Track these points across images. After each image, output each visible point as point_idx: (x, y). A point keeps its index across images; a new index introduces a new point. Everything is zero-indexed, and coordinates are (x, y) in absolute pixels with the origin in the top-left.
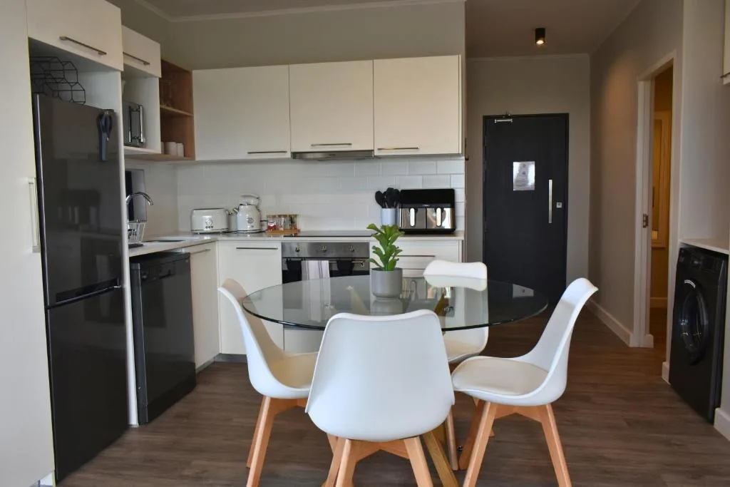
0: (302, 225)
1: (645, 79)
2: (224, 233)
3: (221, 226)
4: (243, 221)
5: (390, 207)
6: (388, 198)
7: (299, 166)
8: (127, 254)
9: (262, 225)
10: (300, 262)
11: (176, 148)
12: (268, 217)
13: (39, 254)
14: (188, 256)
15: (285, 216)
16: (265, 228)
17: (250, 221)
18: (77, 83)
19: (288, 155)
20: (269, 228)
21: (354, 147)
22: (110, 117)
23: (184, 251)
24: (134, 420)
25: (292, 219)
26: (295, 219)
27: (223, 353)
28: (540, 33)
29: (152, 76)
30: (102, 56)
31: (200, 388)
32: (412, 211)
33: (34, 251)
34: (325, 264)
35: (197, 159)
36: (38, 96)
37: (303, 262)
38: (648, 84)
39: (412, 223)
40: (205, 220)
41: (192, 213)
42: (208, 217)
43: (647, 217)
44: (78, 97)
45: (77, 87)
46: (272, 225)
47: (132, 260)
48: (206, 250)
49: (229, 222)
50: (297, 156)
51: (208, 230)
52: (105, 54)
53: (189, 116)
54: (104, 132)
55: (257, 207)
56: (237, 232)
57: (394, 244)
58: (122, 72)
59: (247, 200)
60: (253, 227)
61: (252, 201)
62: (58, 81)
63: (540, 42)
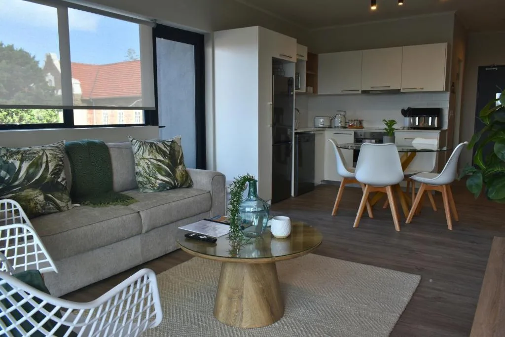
0: (365, 125)
2: (329, 127)
3: (327, 124)
4: (338, 122)
5: (408, 117)
7: (365, 97)
8: (294, 132)
9: (346, 125)
11: (311, 89)
12: (350, 120)
14: (314, 135)
15: (357, 120)
16: (347, 126)
17: (341, 122)
18: (283, 69)
19: (360, 92)
20: (349, 126)
21: (391, 88)
22: (292, 80)
23: (312, 133)
24: (293, 194)
25: (360, 122)
26: (362, 122)
27: (325, 179)
29: (304, 61)
32: (417, 118)
35: (319, 93)
36: (273, 76)
37: (363, 140)
39: (417, 124)
40: (321, 122)
41: (315, 118)
42: (322, 120)
44: (282, 73)
46: (351, 124)
47: (296, 133)
48: (321, 134)
49: (331, 123)
50: (364, 92)
51: (322, 126)
52: (292, 57)
53: (316, 75)
54: (290, 85)
55: (344, 116)
56: (335, 127)
57: (393, 127)
58: (296, 63)
59: (340, 112)
60: (342, 125)
61: (342, 113)
62: (277, 68)
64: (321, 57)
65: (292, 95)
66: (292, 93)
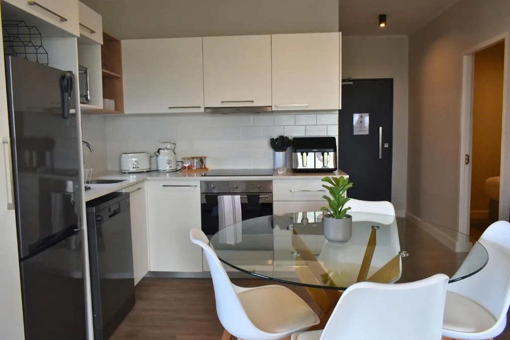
0: (210, 165)
1: (468, 54)
2: (147, 172)
3: (144, 166)
4: (164, 162)
6: (279, 144)
8: (84, 201)
9: (177, 166)
10: (216, 197)
11: (110, 104)
12: (183, 158)
13: (14, 211)
14: (127, 195)
15: (197, 158)
16: (180, 168)
17: (169, 162)
18: (41, 46)
19: (202, 110)
20: (185, 167)
21: (256, 104)
22: (71, 78)
25: (201, 160)
26: (204, 160)
27: (152, 270)
28: (382, 18)
29: (96, 43)
30: (63, 23)
31: (139, 305)
33: (9, 208)
34: (238, 198)
35: (126, 112)
36: (10, 57)
37: (219, 197)
38: (470, 57)
40: (132, 162)
41: (121, 157)
42: (134, 160)
43: (468, 156)
44: (42, 60)
45: (41, 50)
46: (187, 165)
49: (151, 164)
50: (209, 110)
51: (134, 170)
52: (66, 20)
53: (120, 78)
54: (66, 92)
55: (174, 151)
56: (158, 171)
58: (78, 38)
59: (165, 145)
60: (171, 167)
61: (169, 146)
62: (25, 43)
63: (382, 25)
64: (126, 45)
65: (75, 115)
66: (72, 111)
